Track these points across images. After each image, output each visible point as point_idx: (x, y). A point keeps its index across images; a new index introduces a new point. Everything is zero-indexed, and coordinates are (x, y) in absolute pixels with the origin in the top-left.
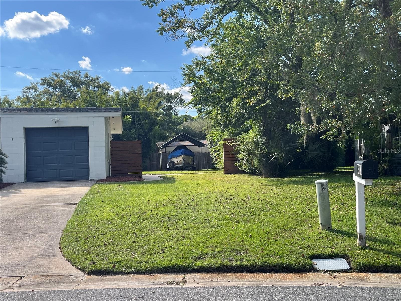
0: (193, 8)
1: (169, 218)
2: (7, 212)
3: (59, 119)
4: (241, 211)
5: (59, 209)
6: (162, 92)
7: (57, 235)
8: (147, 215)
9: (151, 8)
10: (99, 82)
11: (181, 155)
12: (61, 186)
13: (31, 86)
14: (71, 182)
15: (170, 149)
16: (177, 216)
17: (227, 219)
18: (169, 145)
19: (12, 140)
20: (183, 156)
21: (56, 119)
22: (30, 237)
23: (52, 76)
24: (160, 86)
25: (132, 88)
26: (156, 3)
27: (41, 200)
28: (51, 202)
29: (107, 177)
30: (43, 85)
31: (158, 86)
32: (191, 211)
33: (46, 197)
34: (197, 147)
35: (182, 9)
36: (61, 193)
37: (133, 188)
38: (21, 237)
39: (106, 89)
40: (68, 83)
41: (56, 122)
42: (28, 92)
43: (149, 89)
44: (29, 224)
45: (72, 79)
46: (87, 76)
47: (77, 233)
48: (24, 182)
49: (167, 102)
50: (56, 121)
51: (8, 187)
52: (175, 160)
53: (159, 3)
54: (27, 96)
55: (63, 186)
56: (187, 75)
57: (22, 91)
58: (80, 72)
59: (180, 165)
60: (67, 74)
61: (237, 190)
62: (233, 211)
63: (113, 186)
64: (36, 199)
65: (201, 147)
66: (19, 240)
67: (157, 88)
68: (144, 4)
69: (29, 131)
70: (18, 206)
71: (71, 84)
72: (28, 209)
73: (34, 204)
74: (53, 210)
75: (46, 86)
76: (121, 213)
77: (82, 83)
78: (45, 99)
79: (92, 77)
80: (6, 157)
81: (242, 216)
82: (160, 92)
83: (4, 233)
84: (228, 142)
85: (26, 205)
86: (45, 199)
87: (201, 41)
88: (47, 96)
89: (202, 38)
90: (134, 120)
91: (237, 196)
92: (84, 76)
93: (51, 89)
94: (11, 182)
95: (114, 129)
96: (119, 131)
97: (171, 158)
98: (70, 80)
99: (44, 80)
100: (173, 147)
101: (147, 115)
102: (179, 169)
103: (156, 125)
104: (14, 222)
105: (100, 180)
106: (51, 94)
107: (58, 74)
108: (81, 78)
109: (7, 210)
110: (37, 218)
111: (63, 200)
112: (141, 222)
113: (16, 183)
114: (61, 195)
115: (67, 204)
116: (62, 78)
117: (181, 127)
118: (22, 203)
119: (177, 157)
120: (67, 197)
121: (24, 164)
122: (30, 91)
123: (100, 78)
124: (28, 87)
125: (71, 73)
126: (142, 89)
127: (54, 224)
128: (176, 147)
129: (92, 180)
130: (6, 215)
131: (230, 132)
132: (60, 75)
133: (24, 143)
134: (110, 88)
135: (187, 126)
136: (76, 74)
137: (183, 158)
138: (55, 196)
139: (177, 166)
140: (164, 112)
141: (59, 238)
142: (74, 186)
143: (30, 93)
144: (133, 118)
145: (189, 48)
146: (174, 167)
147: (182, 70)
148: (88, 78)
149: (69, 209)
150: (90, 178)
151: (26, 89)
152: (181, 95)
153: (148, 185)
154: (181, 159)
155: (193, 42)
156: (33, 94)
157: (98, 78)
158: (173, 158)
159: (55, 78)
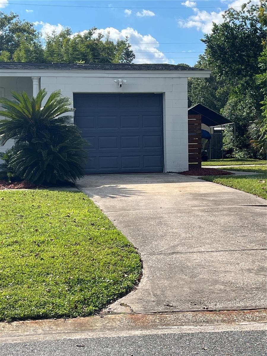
3: (125, 81)
24: (95, 31)
50: (121, 83)
69: (78, 98)
150: (167, 170)
152: (127, 45)
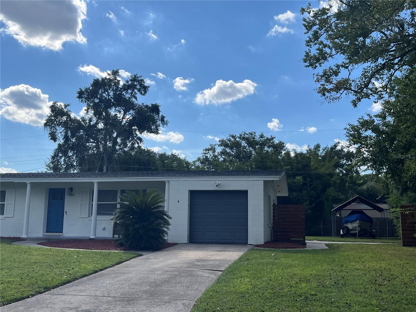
0: (353, 68)
1: (306, 297)
2: (158, 274)
3: (220, 183)
4: (396, 296)
5: (205, 275)
6: (342, 150)
7: (190, 304)
8: (284, 290)
9: (315, 69)
10: (273, 142)
11: (356, 220)
12: (218, 249)
13: (210, 147)
14: (229, 246)
15: (345, 213)
16: (317, 295)
17: (372, 305)
18: (343, 209)
19: (178, 202)
20: (358, 221)
21: (217, 182)
22: (166, 303)
23: (229, 138)
24: (339, 144)
25: (309, 146)
26: (320, 64)
27: (192, 264)
28: (200, 267)
29: (265, 243)
30: (221, 146)
31: (337, 144)
32: (335, 291)
33: (198, 261)
34: (376, 211)
35: (347, 68)
36: (213, 258)
37: (285, 257)
38: (158, 302)
39: (281, 149)
40: (244, 143)
41: (217, 186)
42: (207, 153)
43: (326, 148)
44: (171, 289)
45: (247, 140)
46: (262, 136)
47: (207, 304)
48: (186, 242)
49: (347, 160)
50: (217, 184)
51: (170, 248)
52: (350, 226)
53: (323, 63)
54: (207, 157)
55: (220, 249)
56: (351, 135)
57: (203, 152)
58: (255, 133)
59: (355, 232)
60: (243, 135)
61: (404, 269)
62: (384, 296)
63: (265, 254)
64: (188, 263)
65: (381, 212)
66: (155, 305)
67: (335, 146)
68: (307, 66)
69: (193, 194)
70: (170, 269)
71: (246, 145)
72: (176, 273)
73: (185, 268)
74: (198, 276)
75: (223, 147)
76: (258, 286)
77: (257, 144)
78: (223, 159)
79: (267, 137)
80: (171, 218)
81: (393, 303)
82: (340, 151)
83: (146, 296)
84: (404, 209)
85: (176, 269)
86: (196, 263)
87: (370, 98)
88: (224, 157)
89: (371, 96)
90: (306, 180)
91: (400, 276)
92: (259, 137)
93: (228, 150)
94: (176, 242)
95: (279, 191)
96: (285, 193)
97: (346, 223)
98: (245, 141)
99: (222, 141)
100: (349, 211)
101: (319, 177)
102: (354, 236)
103: (330, 186)
104: (159, 285)
105: (258, 245)
106: (228, 155)
107: (234, 136)
108: (256, 139)
109: (158, 272)
110: (181, 283)
111: (211, 266)
112: (274, 299)
113: (179, 244)
114: (213, 260)
115: (214, 270)
116: (238, 139)
117: (365, 187)
118: (175, 266)
119: (352, 222)
120: (217, 263)
121: (188, 225)
122: (209, 153)
123: (274, 138)
124: (208, 148)
125: (247, 134)
126: (319, 147)
127: (193, 292)
128: (351, 211)
129: (250, 245)
130: (156, 278)
131: (410, 197)
132: (236, 136)
133: (188, 205)
134: (285, 148)
135: (371, 186)
136: (252, 134)
137: (358, 224)
138: (206, 260)
139: (352, 232)
140: (344, 171)
141: (191, 307)
142: (230, 251)
143: (209, 154)
144: (304, 178)
145: (356, 107)
146: (348, 234)
147: (346, 131)
148: (263, 138)
149: (214, 276)
150: (249, 243)
151: (206, 151)
153: (303, 255)
154: (356, 224)
155: (360, 101)
156: (212, 154)
157: (273, 138)
158: (347, 224)
159: (232, 139)
